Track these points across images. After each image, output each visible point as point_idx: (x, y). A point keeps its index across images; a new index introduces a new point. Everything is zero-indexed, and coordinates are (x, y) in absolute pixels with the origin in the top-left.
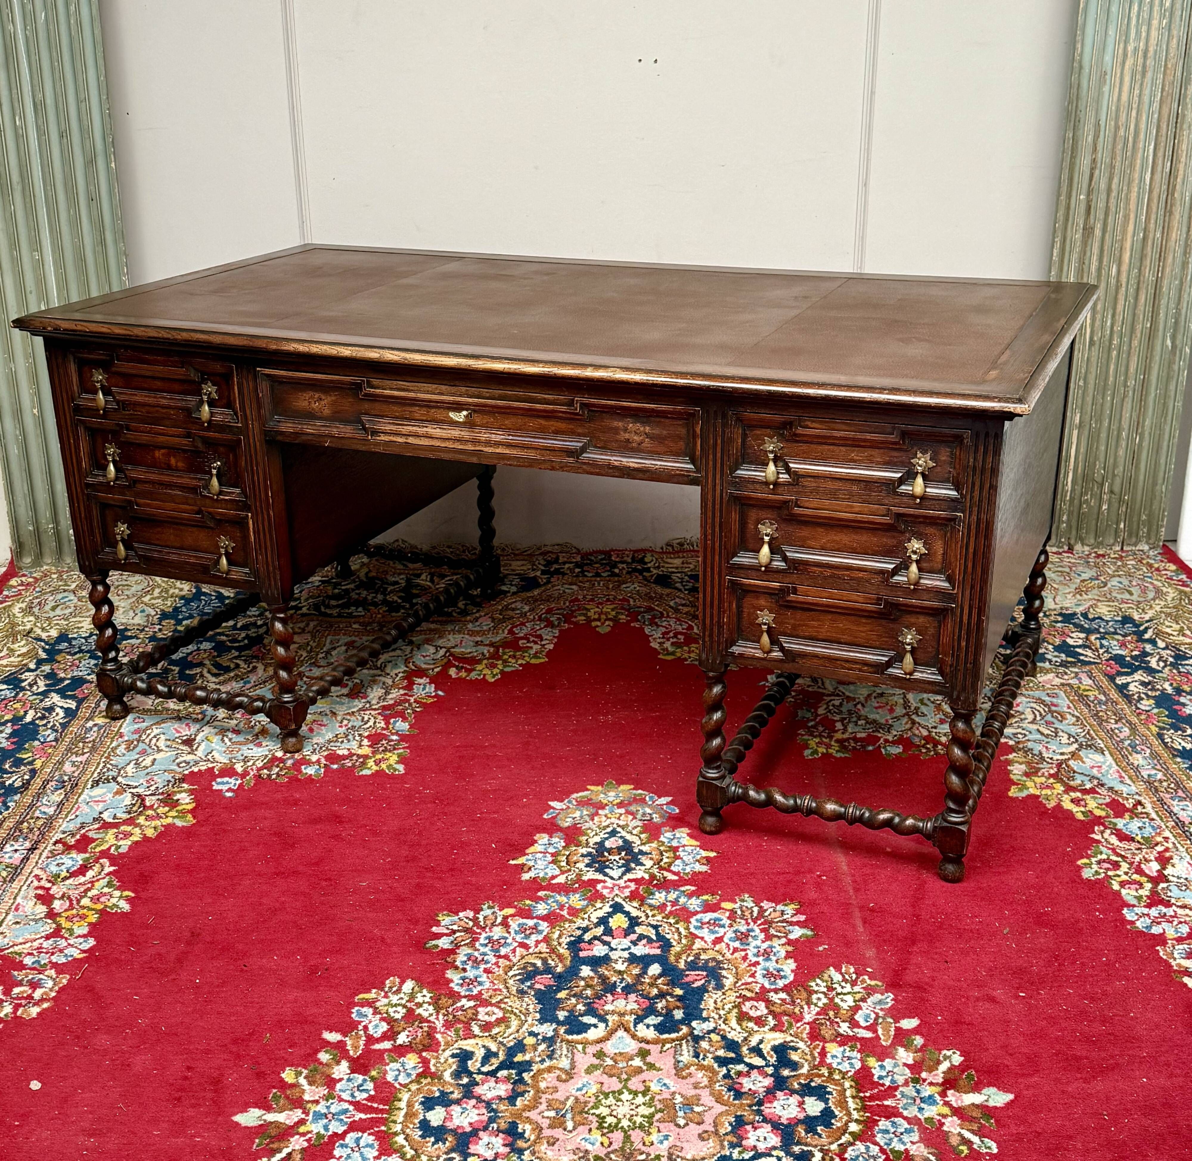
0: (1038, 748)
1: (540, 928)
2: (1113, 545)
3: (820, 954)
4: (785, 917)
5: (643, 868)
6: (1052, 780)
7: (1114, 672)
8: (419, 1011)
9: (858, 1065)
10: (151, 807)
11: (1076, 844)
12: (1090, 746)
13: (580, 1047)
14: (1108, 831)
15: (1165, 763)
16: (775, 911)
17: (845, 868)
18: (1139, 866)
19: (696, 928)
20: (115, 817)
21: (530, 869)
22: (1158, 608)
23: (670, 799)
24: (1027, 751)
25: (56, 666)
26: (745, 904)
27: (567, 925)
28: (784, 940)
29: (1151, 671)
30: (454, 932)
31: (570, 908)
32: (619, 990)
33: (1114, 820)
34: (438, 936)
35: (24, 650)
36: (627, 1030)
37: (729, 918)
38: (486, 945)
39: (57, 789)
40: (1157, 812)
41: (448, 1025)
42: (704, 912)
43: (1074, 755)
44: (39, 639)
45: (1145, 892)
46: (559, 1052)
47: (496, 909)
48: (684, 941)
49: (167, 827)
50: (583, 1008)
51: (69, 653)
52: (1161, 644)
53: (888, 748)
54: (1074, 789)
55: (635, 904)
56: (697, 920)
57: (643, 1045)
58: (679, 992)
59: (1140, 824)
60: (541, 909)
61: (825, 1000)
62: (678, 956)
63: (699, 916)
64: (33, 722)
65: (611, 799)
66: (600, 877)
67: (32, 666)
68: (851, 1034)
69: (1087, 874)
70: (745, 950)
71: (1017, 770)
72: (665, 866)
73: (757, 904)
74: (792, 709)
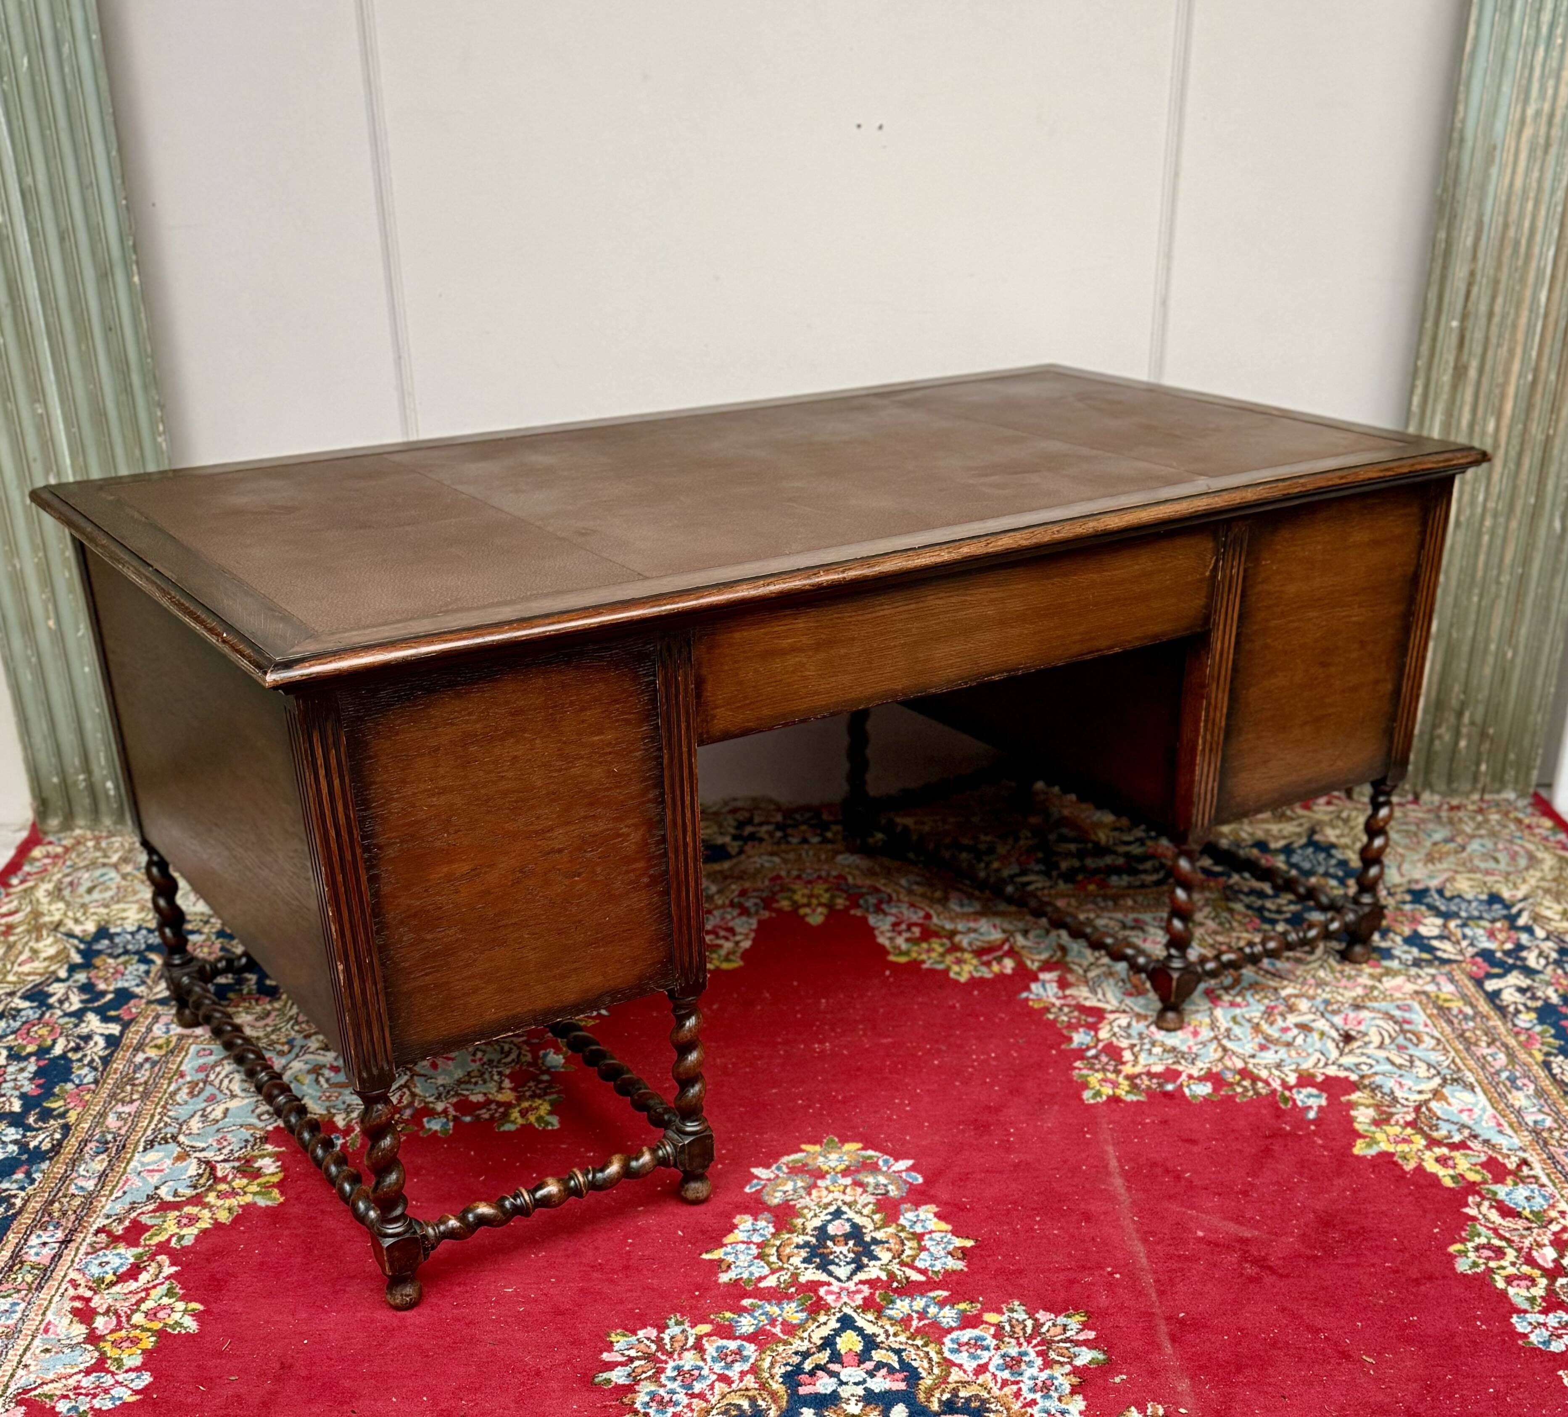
0: (1389, 1084)
1: (745, 1353)
2: (1471, 792)
3: (1116, 1388)
4: (1069, 1334)
5: (878, 1263)
6: (1409, 1130)
7: (1482, 974)
10: (224, 1179)
11: (1445, 1222)
12: (1456, 1080)
14: (1486, 1204)
15: (1554, 1104)
16: (1054, 1325)
17: (1144, 1261)
18: (1529, 1254)
19: (952, 1351)
20: (176, 1194)
21: (729, 1267)
22: (1533, 882)
23: (910, 1162)
24: (1375, 1089)
25: (93, 973)
26: (1015, 1315)
27: (781, 1348)
28: (1068, 1368)
29: (1529, 972)
30: (631, 1360)
31: (784, 1323)
33: (1494, 1187)
34: (610, 1366)
35: (52, 951)
37: (994, 1336)
38: (674, 1379)
39: (98, 1153)
40: (1548, 1175)
42: (962, 1328)
43: (1437, 1094)
44: (70, 935)
45: (1539, 1291)
47: (686, 1326)
48: (936, 1371)
49: (248, 1208)
51: (111, 955)
52: (1540, 933)
53: (1193, 1087)
54: (1438, 1143)
55: (870, 1316)
56: (952, 1340)
59: (1527, 1193)
60: (746, 1324)
62: (930, 1392)
63: (955, 1335)
64: (64, 1056)
65: (833, 1164)
66: (823, 1277)
67: (63, 974)
69: (1462, 1266)
70: (1017, 1383)
71: (1363, 1117)
72: (909, 1260)
73: (1031, 1316)
74: (1065, 1032)
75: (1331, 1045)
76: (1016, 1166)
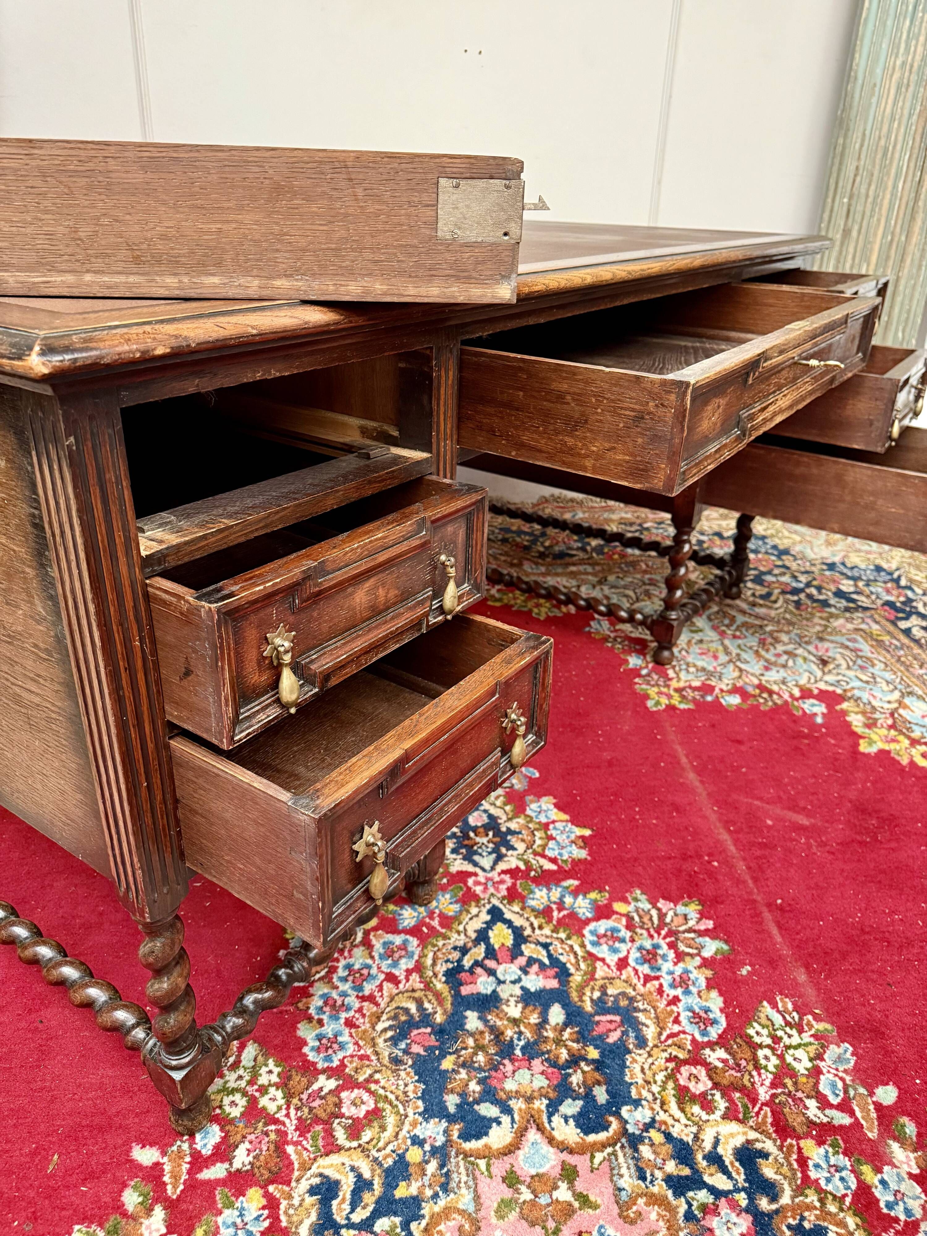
0: (865, 696)
1: (409, 948)
3: (744, 981)
4: (690, 923)
5: (515, 853)
6: (893, 732)
7: (893, 617)
8: (264, 1102)
9: (853, 1184)
12: (910, 693)
13: (482, 1163)
16: (676, 914)
17: (732, 848)
19: (595, 944)
24: (856, 699)
26: (640, 905)
27: (440, 943)
28: (698, 961)
31: (442, 915)
32: (518, 1052)
36: (540, 1128)
37: (627, 927)
38: (345, 980)
41: (303, 1128)
42: (597, 918)
43: (900, 703)
46: (455, 1176)
48: (583, 966)
50: (478, 1088)
52: (918, 591)
53: (727, 698)
54: (918, 742)
55: (516, 908)
56: (591, 931)
57: (565, 1156)
58: (593, 1053)
60: (408, 917)
61: (774, 1061)
62: (581, 990)
63: (592, 926)
66: (470, 868)
68: (825, 1120)
71: (856, 721)
72: (539, 850)
73: (654, 906)
74: (622, 656)
75: (814, 667)
76: (610, 764)
